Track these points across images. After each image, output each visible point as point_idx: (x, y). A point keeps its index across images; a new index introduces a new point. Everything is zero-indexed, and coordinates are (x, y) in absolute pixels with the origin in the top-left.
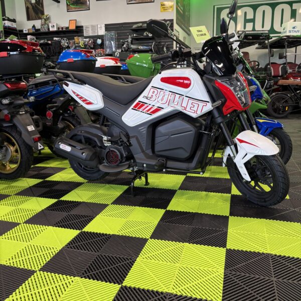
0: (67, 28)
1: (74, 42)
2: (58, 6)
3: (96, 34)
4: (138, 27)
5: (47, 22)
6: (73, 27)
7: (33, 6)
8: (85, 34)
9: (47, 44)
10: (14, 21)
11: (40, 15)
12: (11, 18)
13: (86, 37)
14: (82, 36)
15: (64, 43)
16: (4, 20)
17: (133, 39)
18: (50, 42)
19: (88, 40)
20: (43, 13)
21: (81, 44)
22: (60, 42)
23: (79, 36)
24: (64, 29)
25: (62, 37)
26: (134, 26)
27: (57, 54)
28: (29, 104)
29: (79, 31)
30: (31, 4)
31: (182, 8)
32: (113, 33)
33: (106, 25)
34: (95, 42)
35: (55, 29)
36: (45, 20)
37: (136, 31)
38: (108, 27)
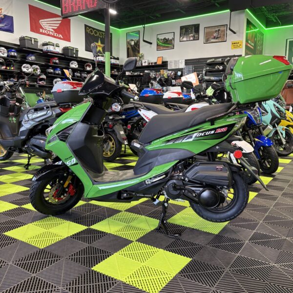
0: (156, 63)
1: (160, 75)
2: (151, 47)
3: (178, 68)
4: (211, 62)
5: (141, 59)
6: (160, 63)
7: (132, 47)
8: (169, 68)
9: (140, 76)
10: (118, 59)
11: (137, 53)
12: (116, 57)
13: (169, 70)
14: (167, 69)
15: (152, 75)
16: (111, 58)
17: (206, 72)
18: (142, 74)
19: (170, 72)
20: (139, 52)
21: (165, 76)
22: (149, 74)
23: (164, 69)
24: (153, 64)
25: (151, 70)
26: (209, 61)
27: (147, 83)
28: (122, 120)
29: (164, 65)
30: (131, 45)
31: (253, 44)
32: (191, 67)
33: (186, 60)
34: (176, 74)
35: (147, 64)
36: (140, 58)
37: (209, 65)
38: (188, 62)
